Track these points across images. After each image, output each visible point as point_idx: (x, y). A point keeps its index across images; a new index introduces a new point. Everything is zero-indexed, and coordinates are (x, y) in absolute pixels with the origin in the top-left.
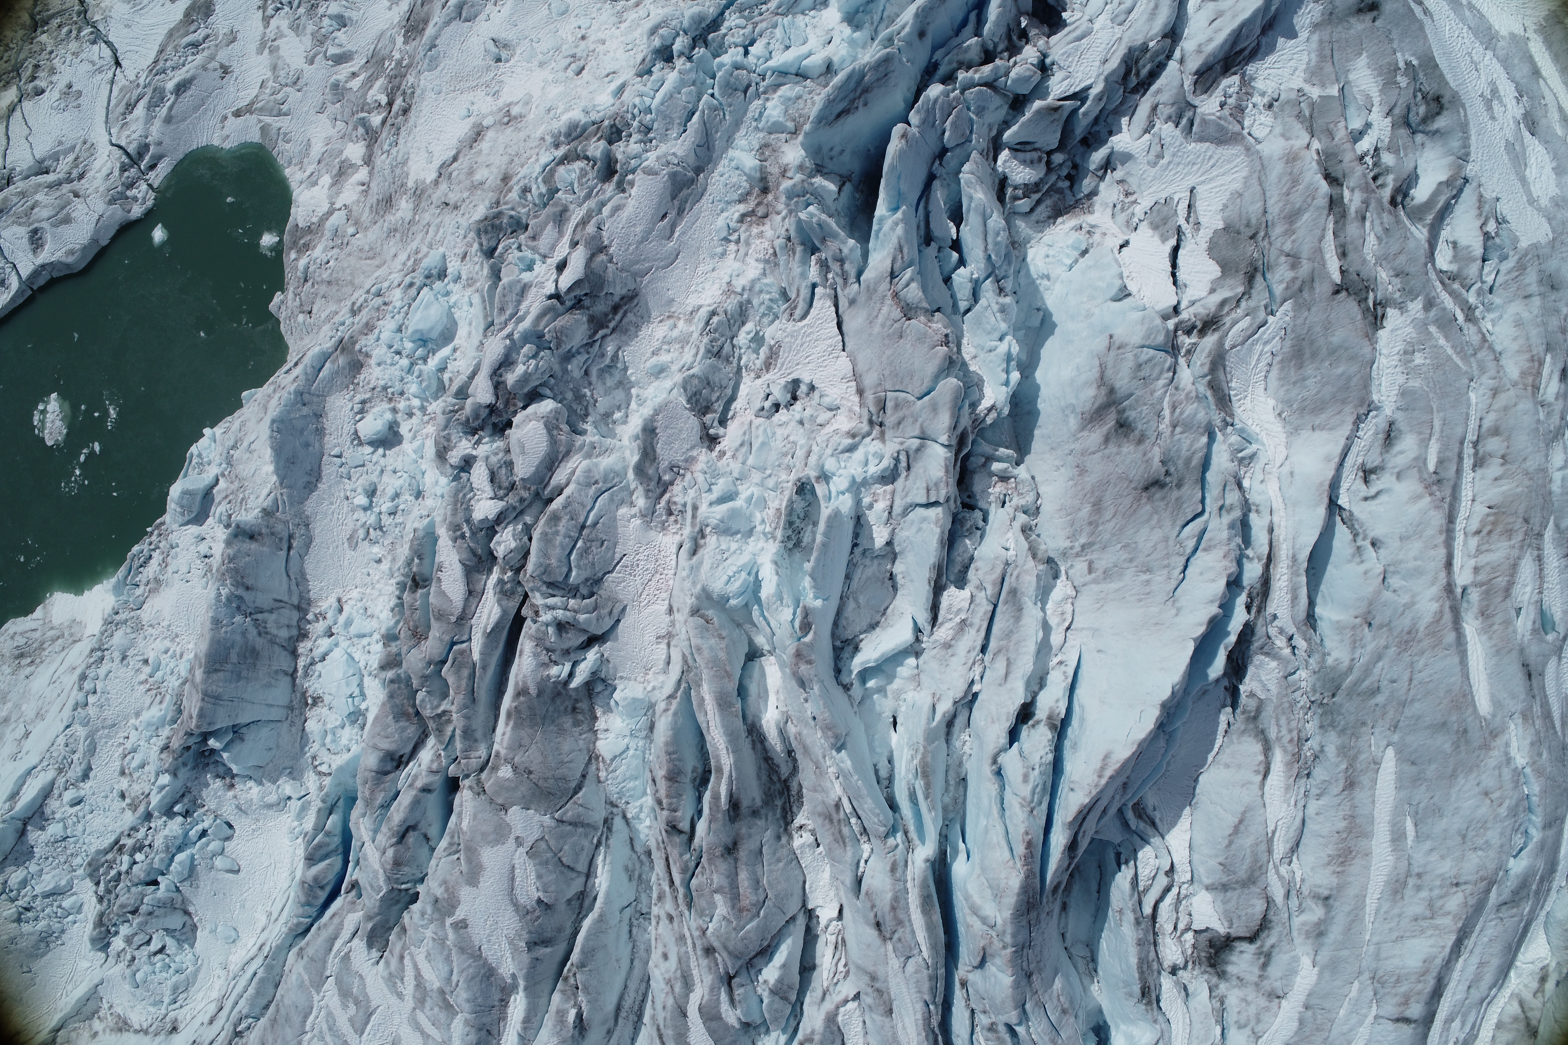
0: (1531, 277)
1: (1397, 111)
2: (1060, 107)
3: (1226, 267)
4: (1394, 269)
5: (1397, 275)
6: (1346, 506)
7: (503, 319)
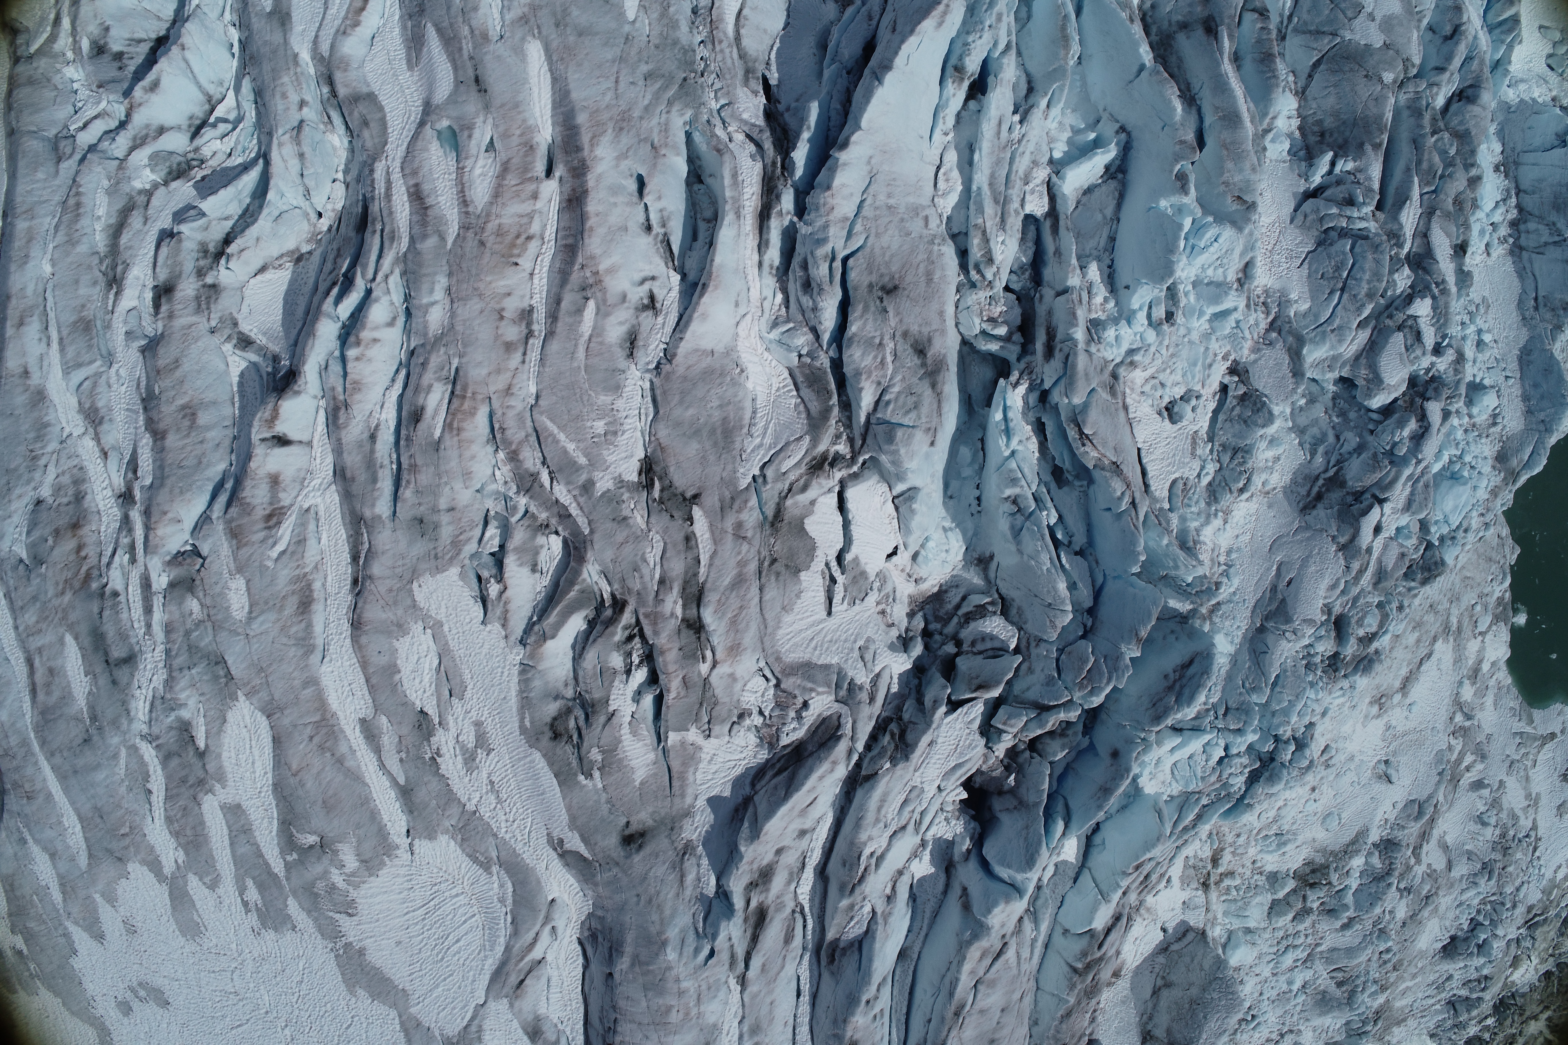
0: (446, 532)
1: (602, 719)
2: (975, 691)
3: (800, 529)
4: (628, 525)
5: (625, 519)
6: (672, 273)
7: (1425, 478)
